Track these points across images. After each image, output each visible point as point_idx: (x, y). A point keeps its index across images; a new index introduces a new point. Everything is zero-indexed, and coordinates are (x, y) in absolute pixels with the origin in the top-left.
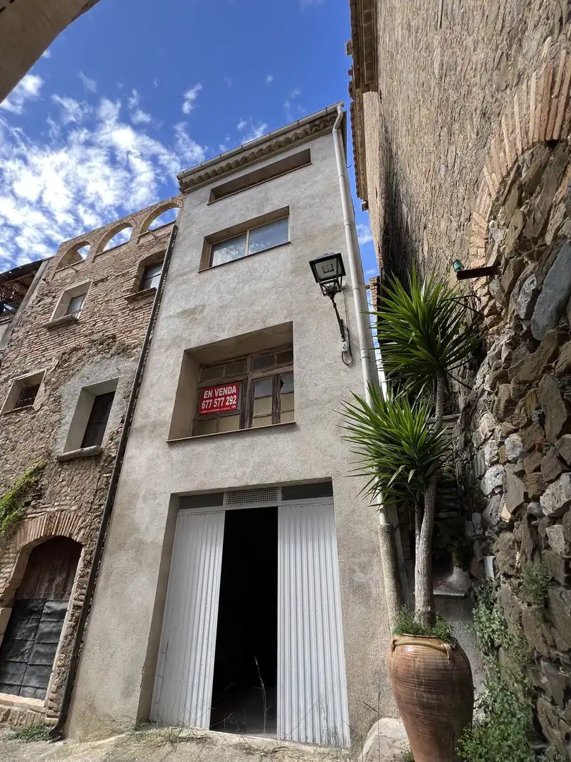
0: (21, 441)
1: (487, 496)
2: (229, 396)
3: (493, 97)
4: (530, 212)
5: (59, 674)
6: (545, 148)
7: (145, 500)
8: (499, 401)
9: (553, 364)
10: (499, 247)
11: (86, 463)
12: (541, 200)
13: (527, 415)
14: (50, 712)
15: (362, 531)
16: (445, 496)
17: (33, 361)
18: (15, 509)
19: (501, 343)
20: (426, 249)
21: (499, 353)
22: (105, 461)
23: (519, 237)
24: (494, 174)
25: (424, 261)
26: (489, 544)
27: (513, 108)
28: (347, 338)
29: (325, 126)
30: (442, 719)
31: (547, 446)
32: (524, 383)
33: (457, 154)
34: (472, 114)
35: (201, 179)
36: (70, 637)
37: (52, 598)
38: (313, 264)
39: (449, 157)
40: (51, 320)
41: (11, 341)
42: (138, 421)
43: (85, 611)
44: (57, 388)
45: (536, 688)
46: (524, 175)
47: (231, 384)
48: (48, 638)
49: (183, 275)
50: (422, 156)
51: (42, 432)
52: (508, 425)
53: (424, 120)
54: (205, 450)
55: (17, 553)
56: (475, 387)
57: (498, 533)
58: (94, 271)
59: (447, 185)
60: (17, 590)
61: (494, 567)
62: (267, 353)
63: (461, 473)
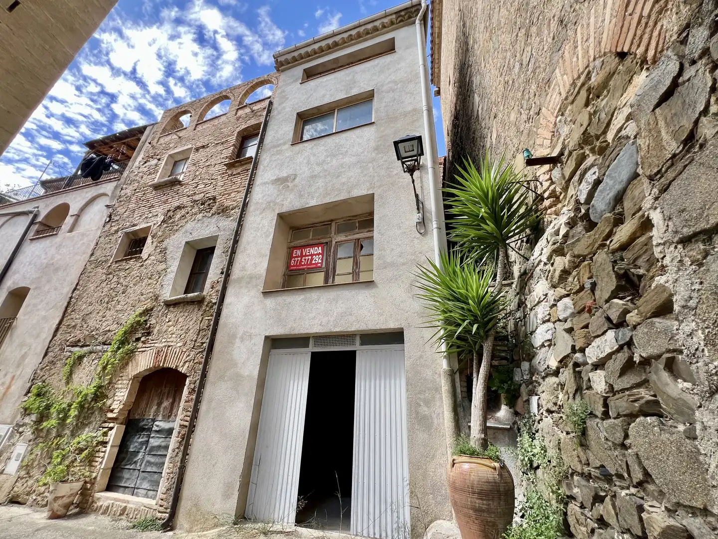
0: (132, 285)
1: (537, 348)
2: (316, 255)
3: (571, 7)
4: (595, 112)
5: (168, 479)
6: (616, 58)
7: (242, 339)
8: (555, 270)
9: (608, 242)
10: (564, 140)
11: (190, 308)
12: (607, 103)
13: (579, 282)
14: (162, 509)
15: (428, 373)
16: (498, 348)
17: (141, 216)
18: (126, 344)
19: (560, 223)
20: (494, 136)
21: (558, 230)
22: (207, 306)
23: (584, 134)
24: (565, 76)
25: (491, 146)
26: (535, 387)
27: (589, 19)
28: (421, 211)
29: (410, 17)
30: (489, 519)
31: (597, 308)
32: (578, 256)
33: (532, 54)
34: (550, 20)
35: (295, 59)
36: (177, 450)
37: (160, 418)
38: (396, 144)
39: (524, 56)
40: (156, 180)
41: (120, 197)
42: (236, 272)
43: (190, 429)
44: (162, 241)
45: (568, 497)
46: (593, 79)
47: (317, 245)
48: (157, 451)
49: (278, 146)
50: (498, 52)
51: (150, 278)
52: (561, 291)
53: (503, 21)
54: (295, 300)
55: (129, 381)
56: (532, 258)
57: (543, 378)
58: (195, 138)
59: (520, 81)
60: (130, 411)
61: (538, 405)
62: (350, 220)
63: (513, 329)
